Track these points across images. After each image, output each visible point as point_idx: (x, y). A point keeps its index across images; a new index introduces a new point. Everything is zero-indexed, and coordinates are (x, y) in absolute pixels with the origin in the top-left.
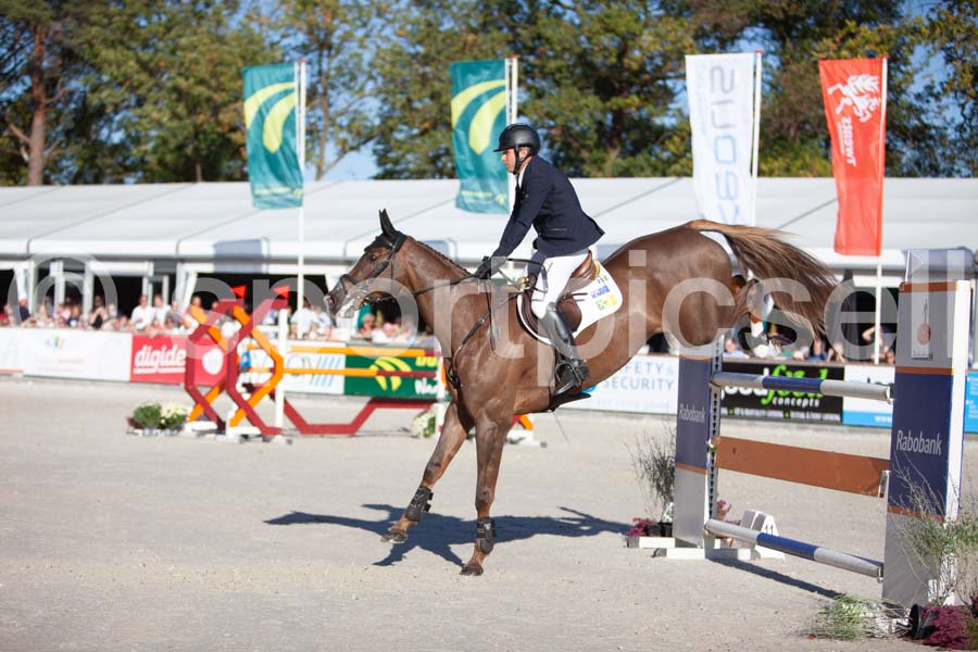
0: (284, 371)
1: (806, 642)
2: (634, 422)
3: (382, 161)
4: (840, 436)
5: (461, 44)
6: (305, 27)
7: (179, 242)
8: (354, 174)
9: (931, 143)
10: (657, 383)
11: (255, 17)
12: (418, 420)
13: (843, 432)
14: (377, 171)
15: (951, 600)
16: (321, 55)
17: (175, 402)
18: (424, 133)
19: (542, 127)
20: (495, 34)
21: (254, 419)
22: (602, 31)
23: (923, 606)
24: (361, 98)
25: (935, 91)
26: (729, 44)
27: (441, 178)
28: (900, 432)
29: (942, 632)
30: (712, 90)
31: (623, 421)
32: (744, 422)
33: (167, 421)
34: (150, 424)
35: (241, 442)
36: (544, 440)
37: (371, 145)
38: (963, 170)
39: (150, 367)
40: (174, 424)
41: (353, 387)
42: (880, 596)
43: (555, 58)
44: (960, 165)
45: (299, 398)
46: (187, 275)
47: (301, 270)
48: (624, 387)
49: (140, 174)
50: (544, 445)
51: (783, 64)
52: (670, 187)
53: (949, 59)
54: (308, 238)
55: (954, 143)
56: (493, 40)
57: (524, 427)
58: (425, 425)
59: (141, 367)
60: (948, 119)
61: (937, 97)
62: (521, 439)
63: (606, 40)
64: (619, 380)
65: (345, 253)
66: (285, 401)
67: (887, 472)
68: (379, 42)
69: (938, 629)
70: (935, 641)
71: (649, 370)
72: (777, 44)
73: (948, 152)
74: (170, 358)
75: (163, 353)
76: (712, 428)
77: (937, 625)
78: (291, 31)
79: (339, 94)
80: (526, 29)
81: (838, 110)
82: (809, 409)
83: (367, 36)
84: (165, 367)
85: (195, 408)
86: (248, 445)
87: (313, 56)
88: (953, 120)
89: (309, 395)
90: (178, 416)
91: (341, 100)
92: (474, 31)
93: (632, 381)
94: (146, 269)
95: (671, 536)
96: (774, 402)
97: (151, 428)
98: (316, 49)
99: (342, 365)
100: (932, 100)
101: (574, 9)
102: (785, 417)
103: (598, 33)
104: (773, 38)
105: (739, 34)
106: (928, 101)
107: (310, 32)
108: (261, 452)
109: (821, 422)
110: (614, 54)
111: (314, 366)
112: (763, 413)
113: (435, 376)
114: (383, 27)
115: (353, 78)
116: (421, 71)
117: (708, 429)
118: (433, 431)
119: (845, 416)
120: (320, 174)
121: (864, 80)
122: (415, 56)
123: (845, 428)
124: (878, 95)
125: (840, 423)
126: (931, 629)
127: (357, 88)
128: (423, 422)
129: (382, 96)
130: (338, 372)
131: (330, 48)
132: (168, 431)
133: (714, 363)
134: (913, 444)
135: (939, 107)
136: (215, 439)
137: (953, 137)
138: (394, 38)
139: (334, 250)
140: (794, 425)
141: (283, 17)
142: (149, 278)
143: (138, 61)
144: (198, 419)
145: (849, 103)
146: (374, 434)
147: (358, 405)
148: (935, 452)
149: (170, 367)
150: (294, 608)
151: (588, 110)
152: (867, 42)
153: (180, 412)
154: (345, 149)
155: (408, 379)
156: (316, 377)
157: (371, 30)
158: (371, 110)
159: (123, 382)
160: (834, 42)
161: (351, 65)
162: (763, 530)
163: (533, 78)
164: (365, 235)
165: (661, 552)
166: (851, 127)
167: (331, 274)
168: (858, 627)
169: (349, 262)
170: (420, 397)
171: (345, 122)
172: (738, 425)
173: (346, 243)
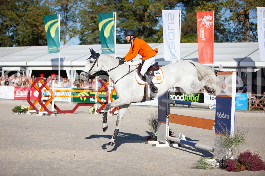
0: (54, 97)
2: (149, 108)
3: (81, 40)
4: (203, 111)
5: (102, 8)
6: (60, 5)
7: (27, 62)
8: (74, 43)
9: (227, 33)
11: (47, 2)
12: (90, 109)
13: (204, 110)
14: (80, 42)
15: (232, 158)
16: (65, 12)
17: (25, 105)
18: (92, 32)
19: (124, 30)
20: (111, 6)
21: (46, 110)
22: (139, 5)
23: (225, 160)
24: (76, 23)
25: (227, 19)
26: (173, 8)
27: (97, 44)
28: (218, 112)
29: (230, 167)
30: (168, 20)
31: (146, 108)
32: (178, 108)
33: (23, 110)
34: (18, 111)
35: (43, 115)
37: (78, 35)
38: (235, 40)
39: (20, 95)
40: (25, 111)
43: (127, 12)
44: (234, 39)
45: (59, 103)
46: (29, 71)
47: (59, 69)
49: (17, 44)
51: (187, 13)
52: (158, 45)
53: (231, 11)
55: (233, 33)
56: (110, 7)
58: (92, 110)
59: (17, 95)
60: (231, 27)
61: (228, 21)
63: (140, 7)
65: (71, 64)
66: (55, 105)
67: (215, 123)
68: (80, 8)
69: (229, 166)
72: (186, 8)
73: (231, 35)
74: (25, 93)
75: (23, 92)
76: (167, 111)
77: (229, 165)
78: (57, 6)
79: (70, 22)
80: (118, 4)
81: (201, 25)
83: (77, 7)
84: (23, 95)
85: (30, 106)
86: (45, 116)
87: (63, 12)
88: (232, 27)
89: (62, 102)
90: (26, 109)
91: (70, 24)
92: (105, 5)
94: (18, 69)
95: (157, 140)
97: (18, 112)
98: (63, 10)
99: (70, 95)
100: (227, 22)
102: (188, 106)
103: (138, 5)
104: (184, 6)
105: (175, 5)
106: (226, 22)
107: (62, 6)
108: (48, 118)
110: (142, 11)
111: (63, 95)
112: (183, 105)
113: (95, 97)
114: (81, 4)
115: (73, 18)
116: (91, 16)
118: (94, 112)
120: (65, 43)
121: (208, 17)
122: (89, 12)
124: (212, 21)
126: (227, 166)
127: (74, 20)
128: (91, 109)
129: (81, 22)
130: (70, 97)
131: (67, 10)
132: (23, 113)
133: (168, 94)
134: (221, 116)
135: (229, 24)
136: (36, 115)
137: (232, 31)
138: (84, 7)
139: (68, 64)
140: (191, 109)
141: (54, 2)
142: (19, 71)
143: (16, 14)
144: (31, 110)
145: (204, 23)
146: (78, 113)
147: (75, 105)
148: (227, 118)
149: (25, 95)
150: (54, 163)
151: (137, 26)
152: (209, 7)
153: (26, 108)
154: (71, 37)
155: (88, 98)
156: (64, 98)
157: (78, 5)
158: (78, 26)
159: (13, 99)
160: (201, 7)
161: (73, 14)
162: (182, 139)
163: (121, 17)
164: (77, 59)
165: (154, 145)
166: (203, 30)
167: (67, 70)
168: (207, 166)
169: (72, 67)
170: (91, 103)
171: (71, 30)
172: (176, 109)
173: (72, 62)
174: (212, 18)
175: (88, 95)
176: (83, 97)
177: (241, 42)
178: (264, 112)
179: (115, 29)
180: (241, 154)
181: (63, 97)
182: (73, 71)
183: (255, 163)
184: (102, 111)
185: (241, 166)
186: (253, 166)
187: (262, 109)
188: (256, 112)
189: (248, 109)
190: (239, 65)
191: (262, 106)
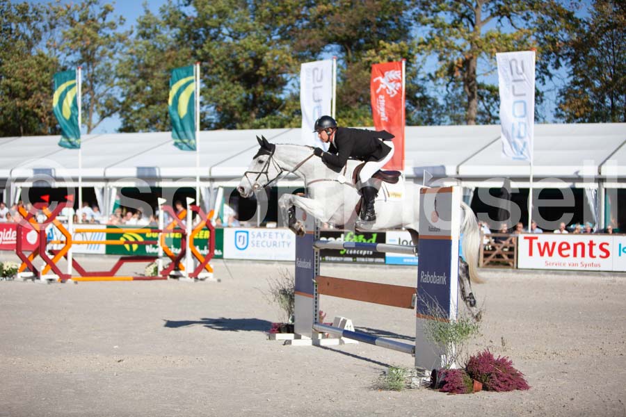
0: (72, 243)
1: (373, 392)
2: (270, 266)
3: (125, 121)
4: (384, 271)
6: (79, 49)
7: (11, 170)
10: (281, 244)
11: (52, 45)
12: (148, 268)
13: (386, 268)
14: (121, 127)
15: (453, 366)
16: (88, 65)
17: (11, 261)
18: (147, 106)
21: (56, 270)
23: (439, 369)
24: (112, 87)
26: (316, 54)
27: (157, 131)
28: (423, 272)
29: (449, 384)
30: (314, 81)
31: (263, 265)
32: (331, 264)
33: (7, 272)
35: (49, 283)
36: (219, 278)
37: (118, 113)
38: (447, 121)
40: (10, 274)
41: (111, 250)
42: (414, 364)
44: (447, 117)
45: (80, 257)
46: (17, 189)
47: (81, 185)
48: (263, 246)
50: (219, 281)
51: (347, 65)
52: (287, 133)
53: (441, 59)
54: (85, 166)
55: (442, 107)
57: (208, 271)
58: (152, 271)
62: (206, 278)
64: (260, 243)
65: (104, 174)
66: (73, 260)
67: (416, 294)
68: (121, 57)
69: (447, 383)
70: (446, 389)
71: (277, 237)
72: (344, 54)
74: (8, 235)
75: (4, 233)
76: (315, 272)
77: (447, 380)
78: (72, 51)
79: (100, 85)
81: (378, 91)
82: (367, 256)
83: (114, 53)
84: (6, 241)
85: (22, 264)
86: (53, 285)
87: (85, 64)
89: (87, 255)
90: (13, 270)
91: (100, 89)
93: (267, 243)
95: (293, 332)
96: (347, 253)
99: (104, 238)
101: (230, 36)
102: (354, 261)
104: (342, 51)
105: (322, 49)
106: (428, 82)
107: (83, 52)
108: (60, 289)
109: (374, 263)
110: (252, 63)
111: (89, 240)
112: (341, 259)
113: (157, 243)
114: (123, 47)
115: (107, 76)
117: (314, 272)
118: (157, 275)
119: (387, 259)
120: (89, 130)
121: (393, 73)
123: (387, 266)
124: (401, 81)
125: (384, 263)
126: (444, 383)
127: (109, 82)
128: (151, 269)
129: (123, 86)
130: (102, 243)
131: (93, 60)
132: (8, 278)
133: (316, 235)
134: (430, 279)
136: (33, 282)
137: (442, 103)
139: (98, 173)
140: (358, 265)
144: (24, 271)
145: (384, 87)
147: (114, 260)
148: (443, 283)
149: (9, 240)
150: (81, 381)
151: (239, 93)
153: (14, 267)
154: (103, 116)
155: (142, 246)
156: (90, 245)
157: (117, 48)
158: (117, 94)
161: (105, 70)
162: (346, 328)
164: (116, 164)
165: (288, 342)
166: (384, 101)
167: (98, 186)
168: (403, 383)
169: (107, 180)
170: (148, 255)
171: (103, 102)
172: (328, 266)
173: (105, 169)
174: (401, 76)
175: (140, 239)
176: (131, 244)
177: (461, 124)
178: (510, 270)
179: (198, 99)
180: (472, 358)
181: (88, 244)
182: (108, 189)
183: (501, 376)
184: (173, 273)
185: (473, 382)
186: (498, 381)
187: (507, 265)
188: (495, 271)
189: (478, 264)
190: (458, 173)
191: (506, 258)
